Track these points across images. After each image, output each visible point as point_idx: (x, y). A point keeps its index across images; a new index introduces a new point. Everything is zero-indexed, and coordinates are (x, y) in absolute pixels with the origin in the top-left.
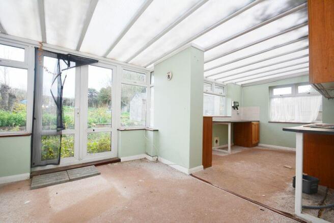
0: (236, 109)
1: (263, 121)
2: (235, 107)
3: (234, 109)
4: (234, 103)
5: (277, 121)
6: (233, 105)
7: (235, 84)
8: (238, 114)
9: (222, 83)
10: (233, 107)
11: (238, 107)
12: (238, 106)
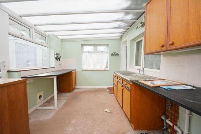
0: (58, 60)
1: (78, 70)
2: (58, 59)
3: (57, 60)
4: (57, 54)
5: (86, 69)
6: (56, 57)
7: (57, 36)
8: (60, 64)
9: (44, 33)
10: (56, 58)
11: (60, 59)
12: (60, 57)
